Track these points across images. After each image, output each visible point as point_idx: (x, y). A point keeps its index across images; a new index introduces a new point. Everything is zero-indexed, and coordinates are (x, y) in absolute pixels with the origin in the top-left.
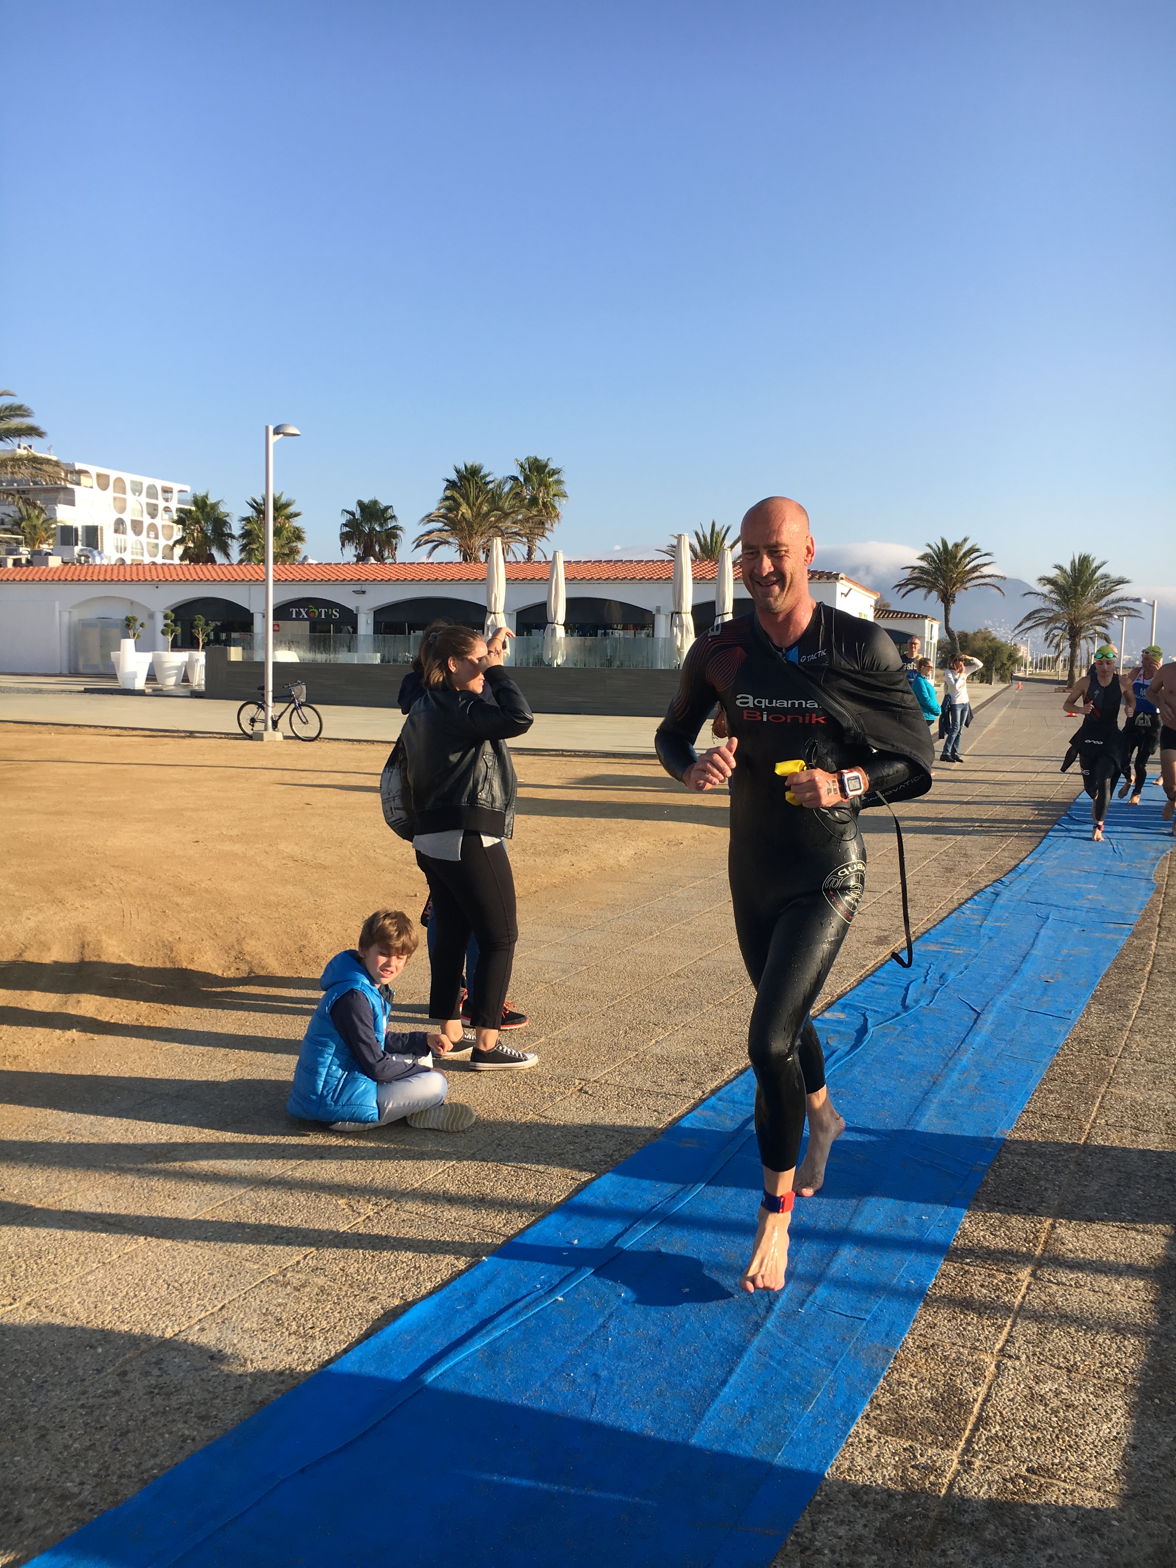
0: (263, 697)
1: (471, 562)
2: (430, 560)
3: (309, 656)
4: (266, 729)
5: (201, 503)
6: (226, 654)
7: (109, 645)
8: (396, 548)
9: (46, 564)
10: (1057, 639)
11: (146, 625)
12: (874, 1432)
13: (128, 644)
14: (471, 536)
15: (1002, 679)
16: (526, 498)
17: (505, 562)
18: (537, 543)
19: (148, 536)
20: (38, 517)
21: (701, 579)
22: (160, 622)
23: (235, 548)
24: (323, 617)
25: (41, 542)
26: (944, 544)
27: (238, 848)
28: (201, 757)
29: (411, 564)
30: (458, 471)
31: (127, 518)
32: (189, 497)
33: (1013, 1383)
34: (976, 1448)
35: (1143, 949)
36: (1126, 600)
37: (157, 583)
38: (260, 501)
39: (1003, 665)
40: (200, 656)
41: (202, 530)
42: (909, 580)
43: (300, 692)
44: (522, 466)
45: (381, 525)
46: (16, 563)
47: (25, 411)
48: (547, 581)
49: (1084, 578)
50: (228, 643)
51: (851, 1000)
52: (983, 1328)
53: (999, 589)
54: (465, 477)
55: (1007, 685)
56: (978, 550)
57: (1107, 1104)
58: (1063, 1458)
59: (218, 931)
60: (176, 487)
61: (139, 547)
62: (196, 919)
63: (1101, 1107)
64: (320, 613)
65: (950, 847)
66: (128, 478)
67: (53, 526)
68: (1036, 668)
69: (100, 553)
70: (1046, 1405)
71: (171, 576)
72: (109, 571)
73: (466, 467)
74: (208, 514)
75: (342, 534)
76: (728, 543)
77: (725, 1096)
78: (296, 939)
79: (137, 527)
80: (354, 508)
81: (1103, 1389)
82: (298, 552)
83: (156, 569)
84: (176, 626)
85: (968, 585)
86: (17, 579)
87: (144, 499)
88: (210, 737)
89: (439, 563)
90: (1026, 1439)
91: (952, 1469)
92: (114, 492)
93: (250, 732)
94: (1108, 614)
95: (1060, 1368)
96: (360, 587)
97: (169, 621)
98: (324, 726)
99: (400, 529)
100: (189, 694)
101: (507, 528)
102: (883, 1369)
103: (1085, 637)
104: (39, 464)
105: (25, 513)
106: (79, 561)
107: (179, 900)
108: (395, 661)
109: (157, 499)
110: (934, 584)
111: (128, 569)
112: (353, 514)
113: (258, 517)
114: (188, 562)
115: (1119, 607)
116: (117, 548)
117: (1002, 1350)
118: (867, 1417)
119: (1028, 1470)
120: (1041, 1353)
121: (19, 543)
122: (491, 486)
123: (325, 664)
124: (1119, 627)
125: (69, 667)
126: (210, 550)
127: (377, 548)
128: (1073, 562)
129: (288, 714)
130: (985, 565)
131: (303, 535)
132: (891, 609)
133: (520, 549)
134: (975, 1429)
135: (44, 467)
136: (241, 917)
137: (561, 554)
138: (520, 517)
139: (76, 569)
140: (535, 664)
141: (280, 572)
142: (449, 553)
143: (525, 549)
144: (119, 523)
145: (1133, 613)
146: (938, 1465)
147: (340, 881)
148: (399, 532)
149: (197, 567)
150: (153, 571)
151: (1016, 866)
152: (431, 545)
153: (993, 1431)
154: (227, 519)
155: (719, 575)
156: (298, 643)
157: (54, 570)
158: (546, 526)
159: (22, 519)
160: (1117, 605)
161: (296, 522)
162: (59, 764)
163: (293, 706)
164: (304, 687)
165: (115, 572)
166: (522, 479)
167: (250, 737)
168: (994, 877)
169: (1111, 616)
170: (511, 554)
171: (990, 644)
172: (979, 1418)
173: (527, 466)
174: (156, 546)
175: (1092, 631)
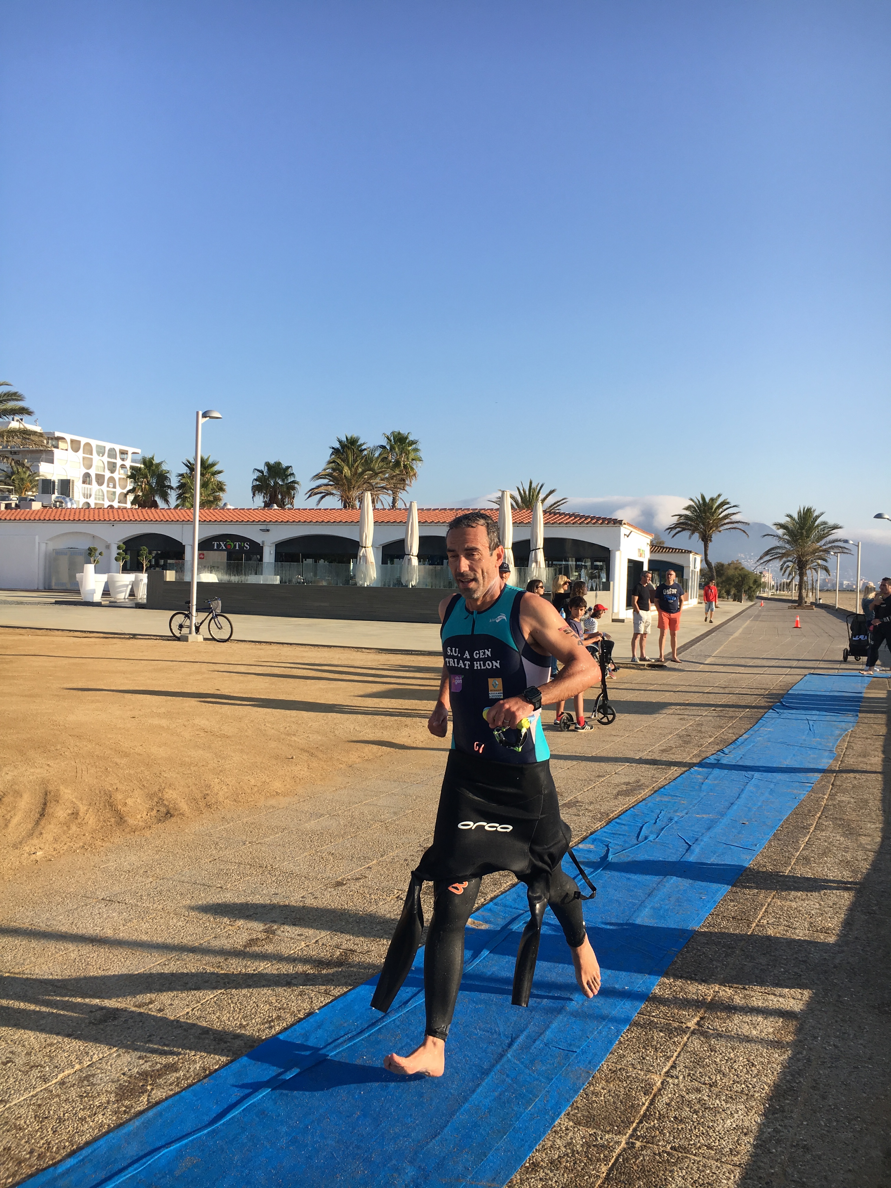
0: (189, 609)
1: (349, 509)
2: (318, 508)
3: (226, 578)
4: (190, 633)
5: (148, 463)
6: (163, 576)
7: (75, 568)
8: (294, 497)
9: (31, 508)
10: (789, 569)
11: (104, 553)
12: (571, 1123)
13: (90, 568)
14: (349, 490)
15: (750, 598)
16: (391, 462)
17: (374, 509)
18: (400, 495)
19: (108, 486)
20: (25, 473)
21: (520, 523)
22: (114, 552)
23: (173, 496)
24: (237, 548)
25: (26, 491)
26: (703, 498)
27: (164, 722)
28: (141, 654)
29: (304, 509)
30: (340, 442)
31: (93, 472)
32: (139, 457)
33: (671, 1093)
34: (639, 1134)
35: (817, 801)
36: (840, 541)
37: (113, 523)
38: (192, 461)
39: (750, 588)
40: (144, 577)
41: (148, 483)
42: (677, 524)
43: (217, 605)
44: (388, 438)
45: (283, 480)
46: (8, 506)
47: (19, 396)
48: (405, 524)
49: (808, 525)
50: (165, 567)
51: (599, 836)
52: (657, 1059)
53: (744, 531)
54: (346, 445)
55: (752, 603)
56: (728, 503)
57: (770, 910)
58: (697, 1141)
59: (145, 783)
60: (131, 450)
61: (101, 494)
62: (130, 775)
63: (766, 911)
64: (235, 546)
65: (690, 726)
66: (94, 443)
67: (37, 478)
68: (777, 590)
69: (71, 500)
70: (691, 1107)
71: (124, 518)
72: (77, 513)
73: (347, 438)
74: (153, 471)
75: (253, 487)
76: (541, 496)
77: (500, 902)
78: (203, 789)
79: (100, 479)
80: (262, 467)
81: (731, 1098)
82: (220, 500)
83: (113, 512)
84: (126, 554)
85: (721, 528)
86: (8, 518)
87: (106, 459)
88: (149, 639)
89: (325, 510)
90: (674, 1129)
91: (620, 1147)
92: (84, 453)
93: (178, 635)
94: (827, 551)
95: (705, 1084)
96: (265, 527)
97: (121, 551)
98: (234, 631)
99: (297, 483)
100: (134, 606)
101: (377, 484)
102: (583, 1084)
103: (810, 568)
104: (28, 435)
105: (15, 469)
106: (55, 506)
107: (118, 761)
108: (290, 581)
109: (116, 459)
110: (695, 527)
111: (92, 512)
112: (262, 472)
113: (191, 473)
114: (137, 507)
115: (835, 546)
116: (84, 495)
117: (667, 1072)
118: (568, 1114)
119: (671, 1148)
120: (693, 1075)
121: (10, 491)
122: (365, 452)
123: (238, 584)
124: (836, 561)
125: (44, 584)
126: (154, 497)
127: (280, 497)
128: (799, 512)
129: (207, 621)
130: (734, 514)
131: (225, 487)
132: (665, 546)
133: (386, 499)
134: (641, 1122)
135: (32, 437)
136: (163, 773)
137: (416, 504)
138: (387, 475)
139: (52, 511)
140: (394, 585)
141: (205, 515)
142: (333, 502)
143: (390, 499)
144: (87, 476)
145: (846, 551)
146: (611, 1144)
147: (238, 747)
148: (296, 485)
149: (143, 510)
150: (111, 513)
151: (736, 740)
152: (319, 496)
153: (652, 1124)
154: (168, 475)
155: (533, 521)
156: (218, 567)
157: (36, 512)
158: (407, 482)
159: (13, 473)
160: (833, 544)
161: (219, 478)
162: (34, 658)
163: (211, 615)
164: (220, 602)
165: (82, 514)
166: (388, 447)
167: (178, 639)
168: (717, 747)
169: (829, 552)
170: (379, 503)
171: (740, 572)
172: (645, 1115)
173: (392, 438)
174: (114, 493)
175: (815, 564)
